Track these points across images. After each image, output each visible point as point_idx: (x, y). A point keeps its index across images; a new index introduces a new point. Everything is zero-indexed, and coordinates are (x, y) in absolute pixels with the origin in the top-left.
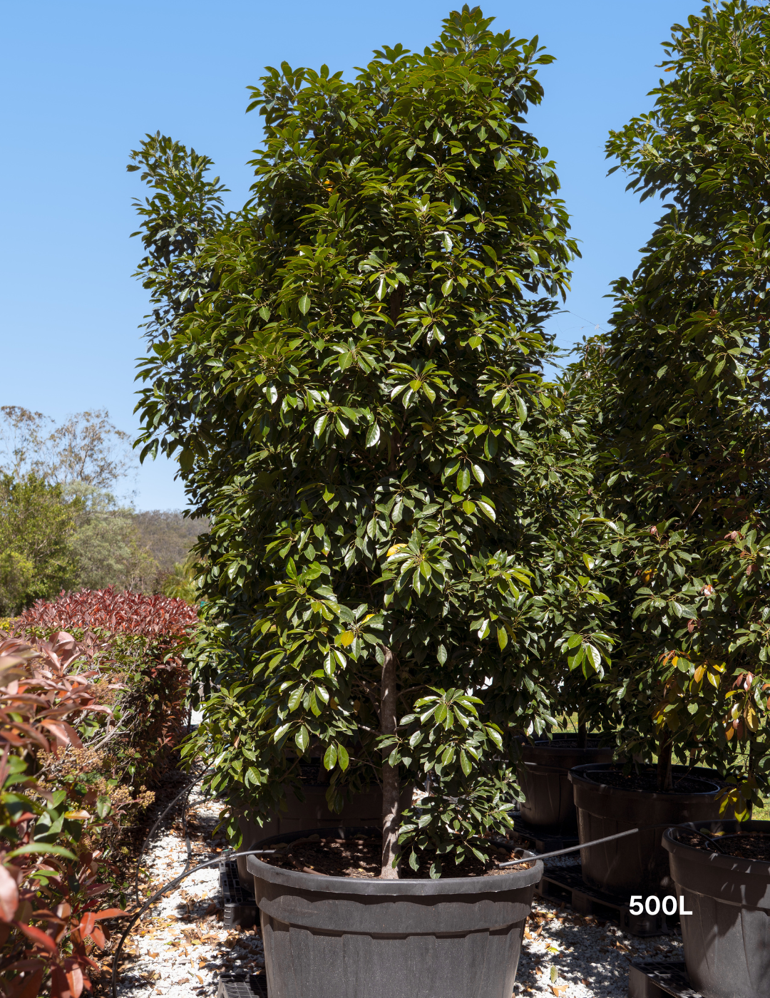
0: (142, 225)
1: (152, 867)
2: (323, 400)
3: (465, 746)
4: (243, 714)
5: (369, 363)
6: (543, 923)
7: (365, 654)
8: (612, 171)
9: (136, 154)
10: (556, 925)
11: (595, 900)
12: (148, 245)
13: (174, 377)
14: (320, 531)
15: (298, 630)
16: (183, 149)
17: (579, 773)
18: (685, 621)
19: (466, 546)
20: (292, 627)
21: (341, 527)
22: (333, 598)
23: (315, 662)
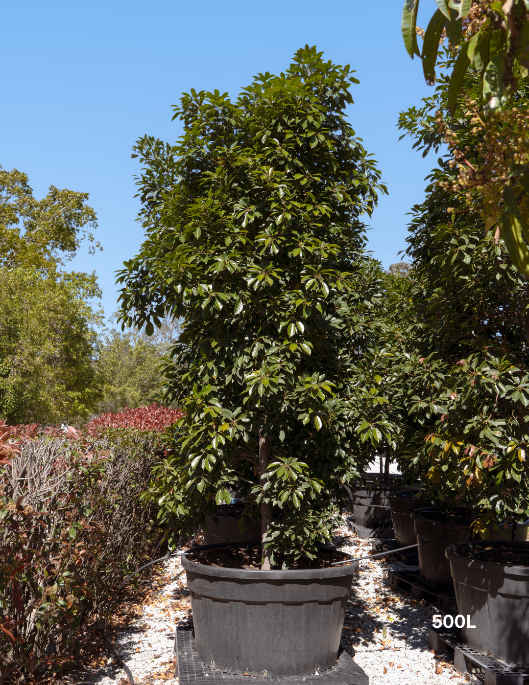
0: (139, 190)
1: (166, 567)
2: (209, 290)
3: (296, 491)
4: (175, 474)
5: (234, 266)
6: (391, 604)
7: (237, 436)
8: (401, 138)
9: (135, 147)
10: (400, 605)
11: (424, 590)
12: (144, 201)
13: (138, 279)
14: (210, 365)
15: (198, 424)
16: (161, 143)
17: (417, 513)
18: (439, 415)
19: (294, 370)
20: (194, 423)
21: (223, 362)
22: (219, 405)
23: (207, 441)
